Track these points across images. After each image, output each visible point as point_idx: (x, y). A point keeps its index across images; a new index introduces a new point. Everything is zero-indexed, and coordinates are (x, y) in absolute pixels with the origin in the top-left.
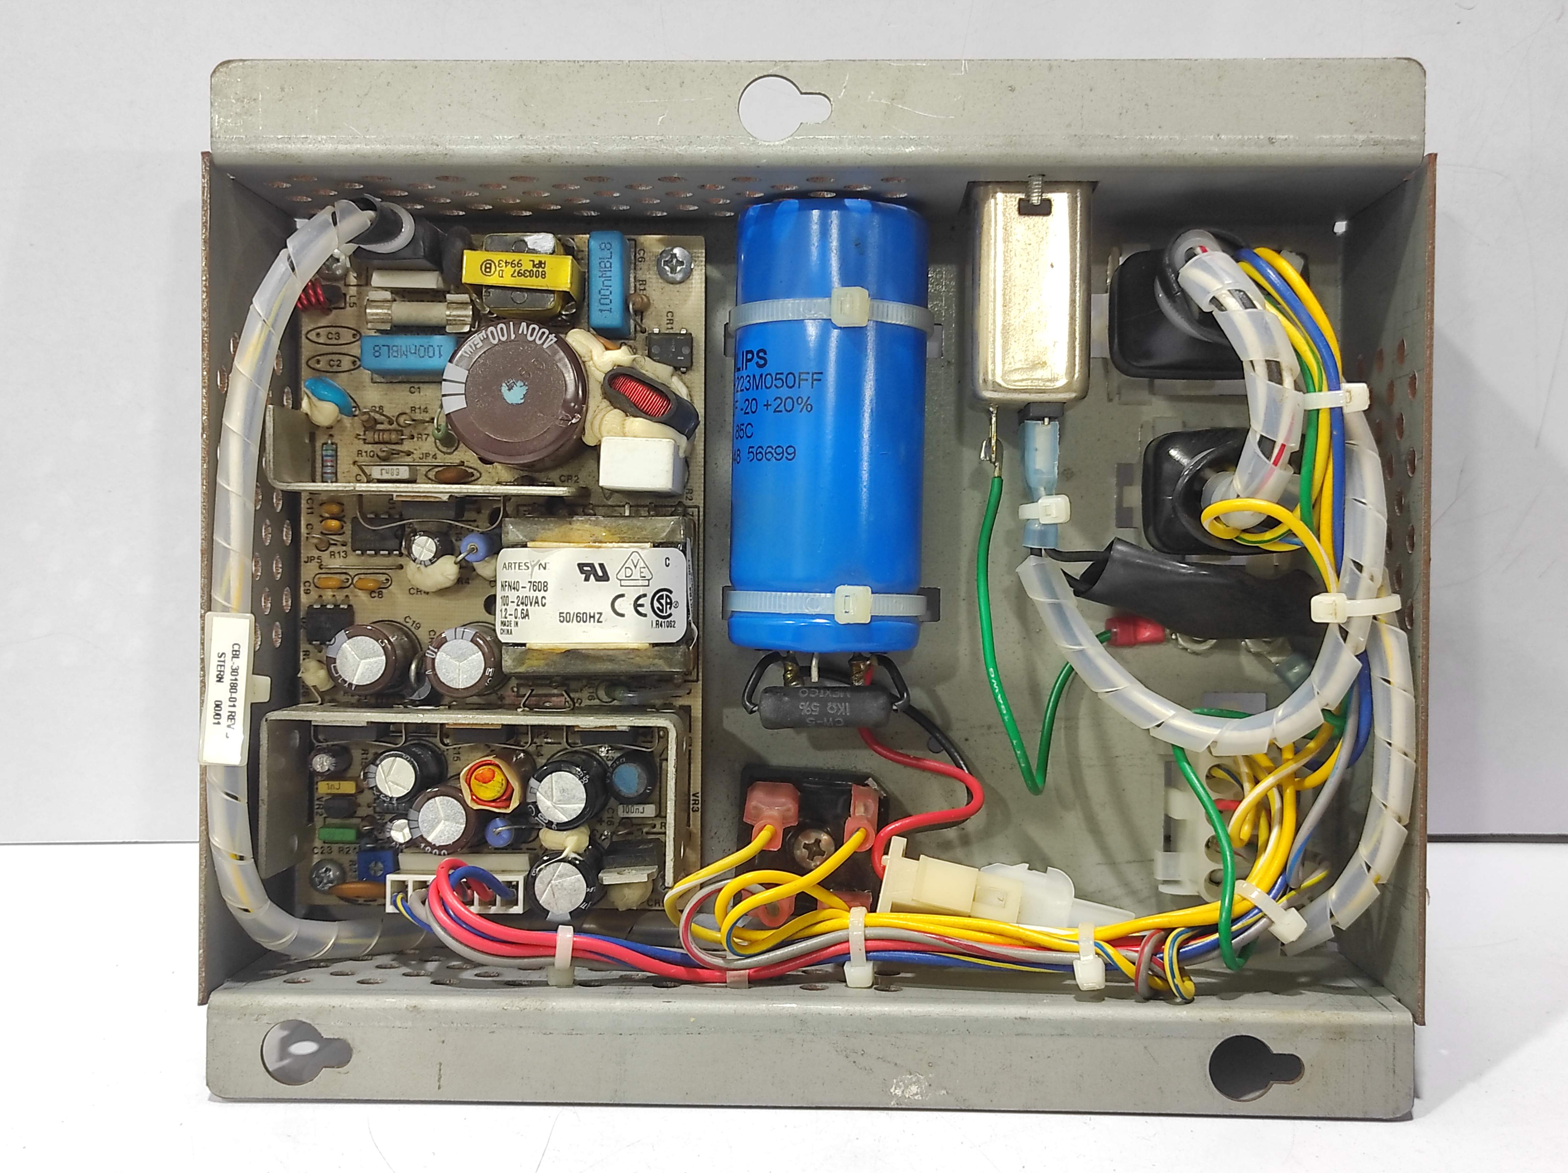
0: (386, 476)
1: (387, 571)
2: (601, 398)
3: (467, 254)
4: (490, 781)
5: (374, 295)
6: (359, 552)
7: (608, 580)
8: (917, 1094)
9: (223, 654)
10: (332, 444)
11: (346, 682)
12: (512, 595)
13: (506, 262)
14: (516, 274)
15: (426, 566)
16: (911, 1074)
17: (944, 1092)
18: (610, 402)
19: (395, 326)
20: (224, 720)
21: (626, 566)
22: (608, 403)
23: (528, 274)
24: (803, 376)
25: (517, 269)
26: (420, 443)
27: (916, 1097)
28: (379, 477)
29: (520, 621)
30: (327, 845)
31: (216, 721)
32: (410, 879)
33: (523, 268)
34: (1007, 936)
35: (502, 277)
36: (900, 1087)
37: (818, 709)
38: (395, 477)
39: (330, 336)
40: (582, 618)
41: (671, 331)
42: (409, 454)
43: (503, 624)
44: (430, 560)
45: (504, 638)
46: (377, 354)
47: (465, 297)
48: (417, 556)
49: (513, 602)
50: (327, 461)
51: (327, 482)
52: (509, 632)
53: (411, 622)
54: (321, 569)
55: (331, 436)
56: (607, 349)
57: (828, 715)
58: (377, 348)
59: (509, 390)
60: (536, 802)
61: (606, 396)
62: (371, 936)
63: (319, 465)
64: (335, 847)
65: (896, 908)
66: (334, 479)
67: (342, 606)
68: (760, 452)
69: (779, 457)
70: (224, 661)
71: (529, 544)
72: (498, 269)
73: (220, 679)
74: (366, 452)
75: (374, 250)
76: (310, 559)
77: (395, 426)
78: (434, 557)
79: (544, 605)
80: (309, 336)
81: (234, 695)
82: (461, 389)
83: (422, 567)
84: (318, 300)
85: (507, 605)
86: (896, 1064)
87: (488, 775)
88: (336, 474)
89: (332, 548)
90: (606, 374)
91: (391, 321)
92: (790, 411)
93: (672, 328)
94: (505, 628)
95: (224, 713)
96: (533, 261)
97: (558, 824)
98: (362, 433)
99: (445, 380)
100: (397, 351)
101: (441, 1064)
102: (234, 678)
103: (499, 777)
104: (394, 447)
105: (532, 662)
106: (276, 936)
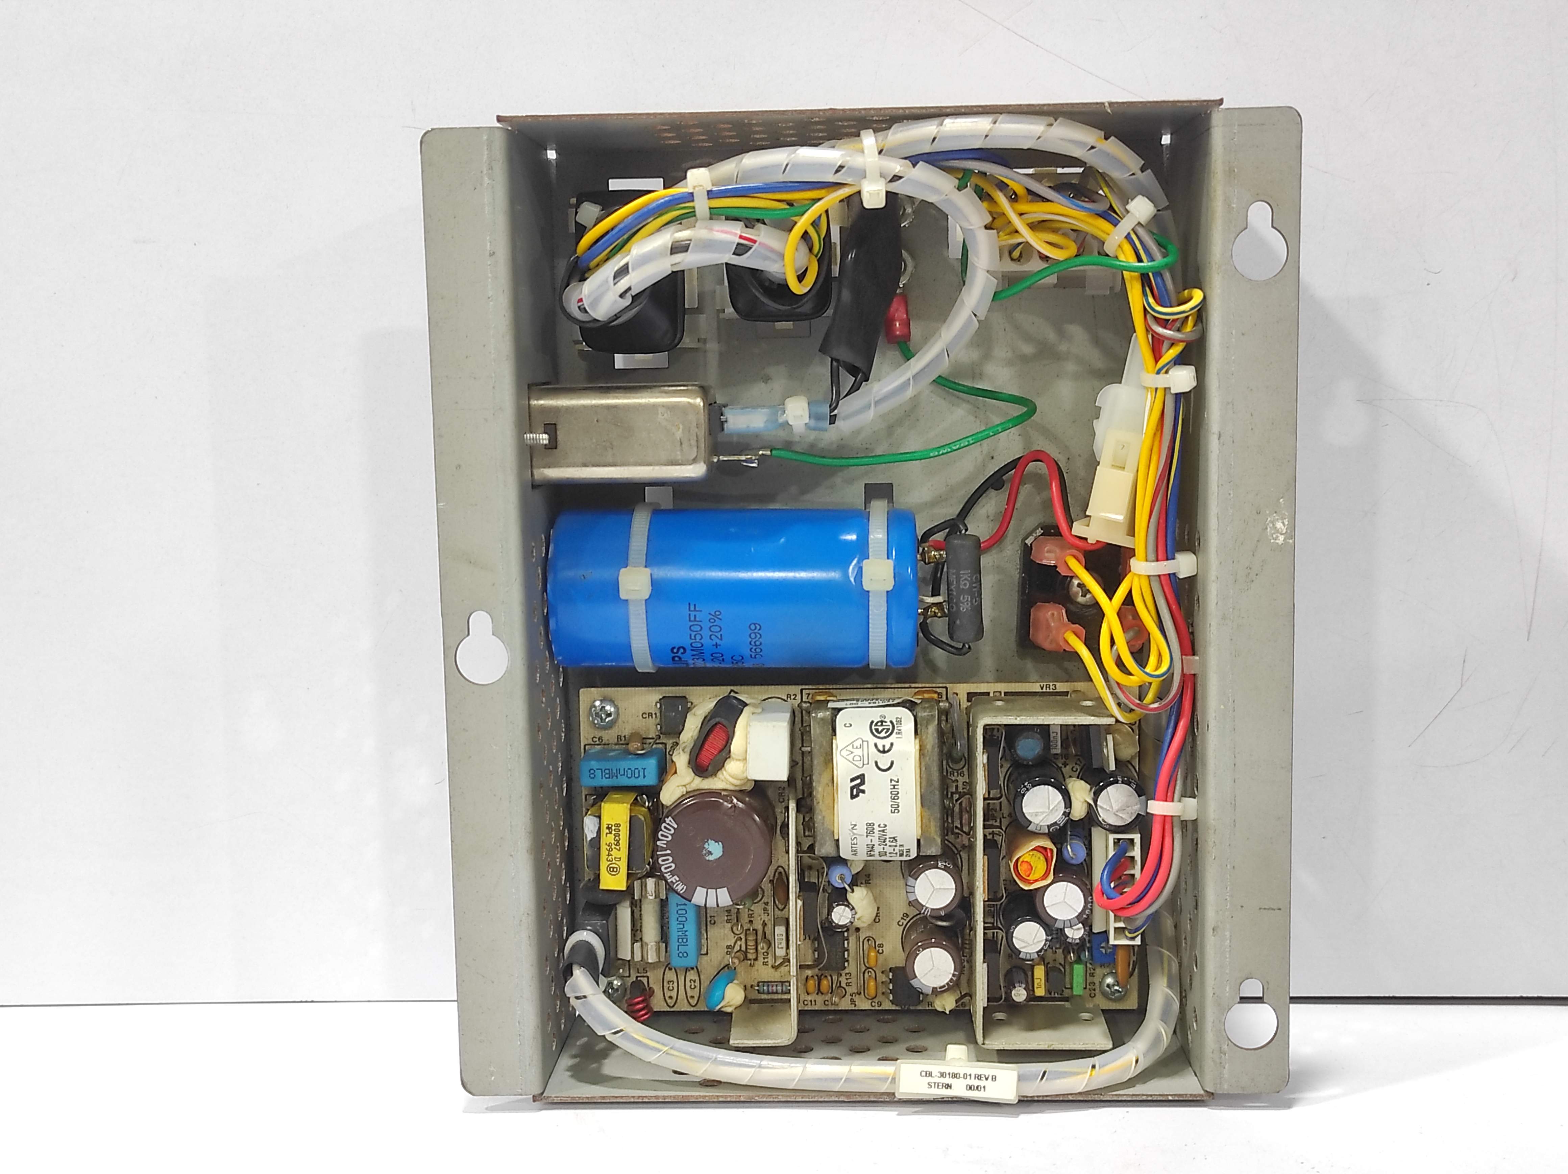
0: (784, 944)
1: (861, 940)
2: (715, 779)
3: (603, 886)
4: (1030, 865)
5: (638, 957)
6: (846, 964)
7: (863, 775)
8: (1283, 523)
9: (929, 1084)
10: (758, 986)
11: (951, 979)
12: (878, 849)
13: (608, 855)
14: (618, 847)
15: (856, 913)
16: (1267, 528)
17: (1281, 500)
18: (718, 770)
19: (662, 939)
20: (982, 1083)
21: (852, 760)
22: (719, 772)
23: (617, 838)
24: (692, 618)
25: (613, 846)
26: (755, 915)
27: (1286, 523)
28: (785, 949)
29: (898, 843)
30: (1088, 987)
31: (983, 1089)
32: (1113, 925)
33: (613, 842)
34: (1153, 445)
35: (620, 858)
36: (1277, 537)
37: (966, 596)
38: (784, 937)
39: (671, 988)
40: (895, 796)
41: (658, 714)
42: (764, 924)
43: (901, 855)
44: (851, 910)
45: (914, 854)
46: (685, 955)
47: (637, 884)
48: (848, 921)
49: (884, 849)
50: (773, 990)
51: (790, 990)
52: (909, 851)
53: (902, 921)
54: (860, 993)
55: (752, 986)
56: (676, 772)
57: (971, 587)
58: (681, 955)
59: (712, 854)
60: (1048, 826)
61: (714, 774)
62: (1161, 955)
63: (776, 997)
64: (1089, 979)
65: (1131, 532)
66: (787, 984)
67: (891, 977)
68: (755, 650)
69: (759, 636)
70: (935, 1083)
71: (836, 838)
72: (614, 862)
73: (948, 1086)
74: (764, 958)
75: (603, 962)
76: (853, 1002)
77: (743, 936)
78: (849, 907)
79: (886, 826)
80: (672, 1005)
81: (962, 1075)
82: (712, 892)
83: (857, 916)
84: (642, 1001)
85: (886, 852)
86: (1258, 541)
87: (1025, 866)
88: (782, 982)
89: (843, 985)
90: (696, 774)
91: (658, 943)
92: (720, 627)
93: (656, 714)
94: (905, 854)
95: (976, 1083)
96: (607, 834)
97: (1066, 808)
98: (749, 962)
99: (705, 905)
100: (683, 939)
101: (1260, 909)
102: (948, 1076)
103: (1027, 858)
104: (760, 937)
105: (933, 832)
106: (1158, 1038)
